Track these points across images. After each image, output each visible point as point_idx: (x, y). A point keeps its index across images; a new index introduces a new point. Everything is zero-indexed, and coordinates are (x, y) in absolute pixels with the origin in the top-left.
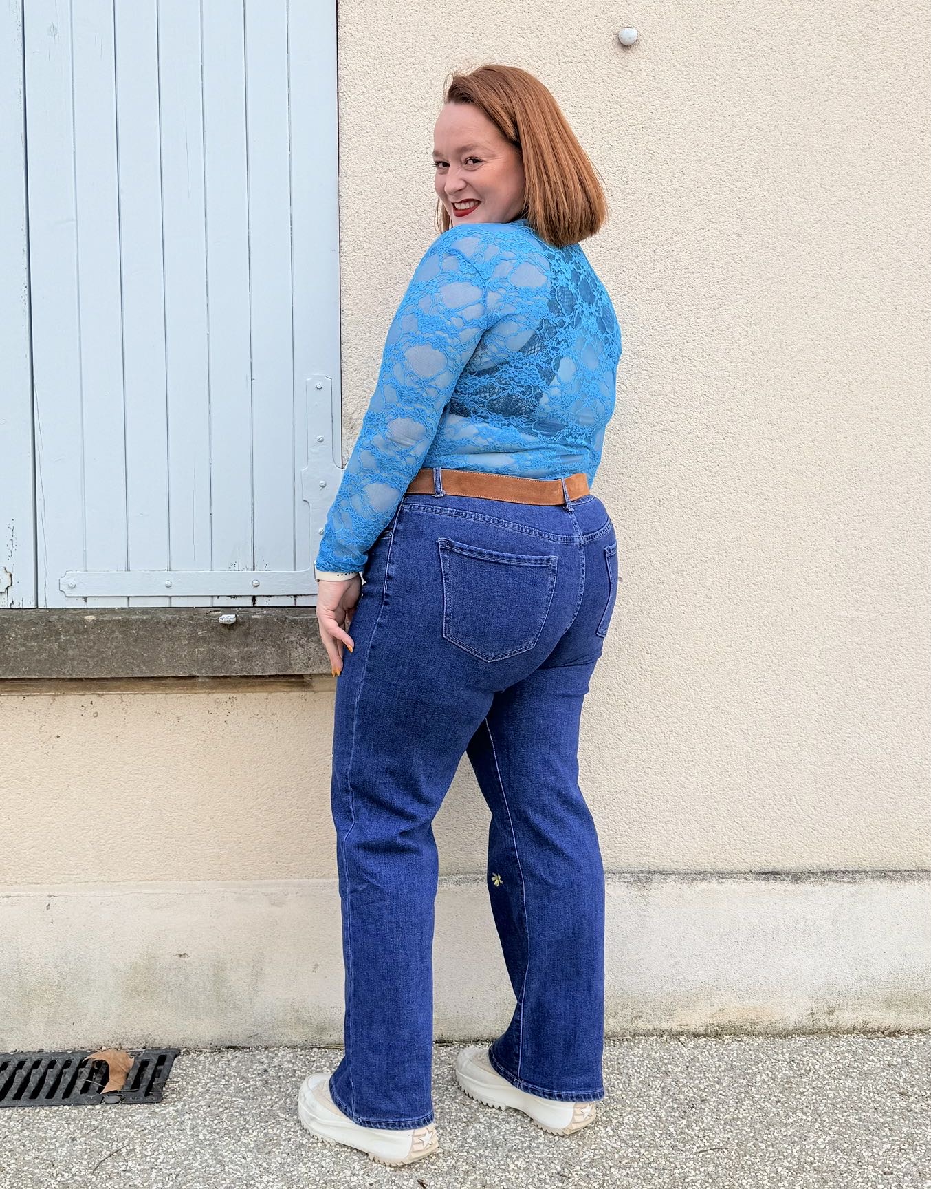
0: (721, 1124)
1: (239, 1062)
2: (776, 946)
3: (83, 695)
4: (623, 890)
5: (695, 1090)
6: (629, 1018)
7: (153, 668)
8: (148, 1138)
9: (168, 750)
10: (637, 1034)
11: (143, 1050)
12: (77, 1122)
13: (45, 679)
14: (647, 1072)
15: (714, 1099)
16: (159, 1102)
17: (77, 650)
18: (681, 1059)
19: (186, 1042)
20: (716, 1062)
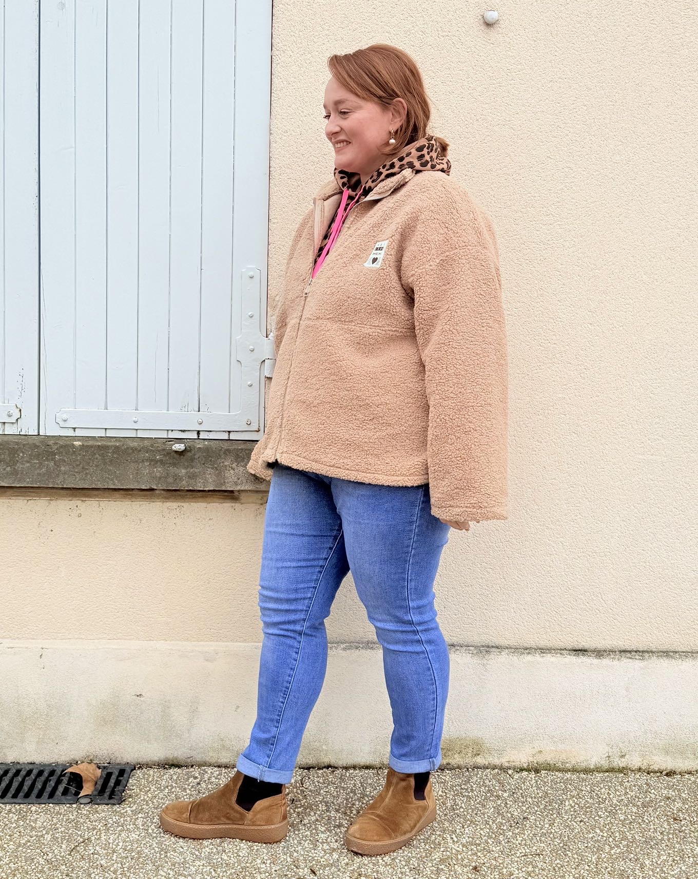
0: (538, 836)
1: (179, 776)
2: (582, 705)
3: (71, 500)
4: (468, 659)
5: (519, 810)
6: (469, 755)
7: (123, 482)
8: (111, 830)
9: (132, 543)
10: (476, 767)
11: (108, 765)
12: (59, 816)
13: (43, 487)
14: (483, 795)
15: (533, 817)
16: (119, 804)
17: (67, 467)
18: (508, 787)
19: (140, 760)
20: (535, 790)
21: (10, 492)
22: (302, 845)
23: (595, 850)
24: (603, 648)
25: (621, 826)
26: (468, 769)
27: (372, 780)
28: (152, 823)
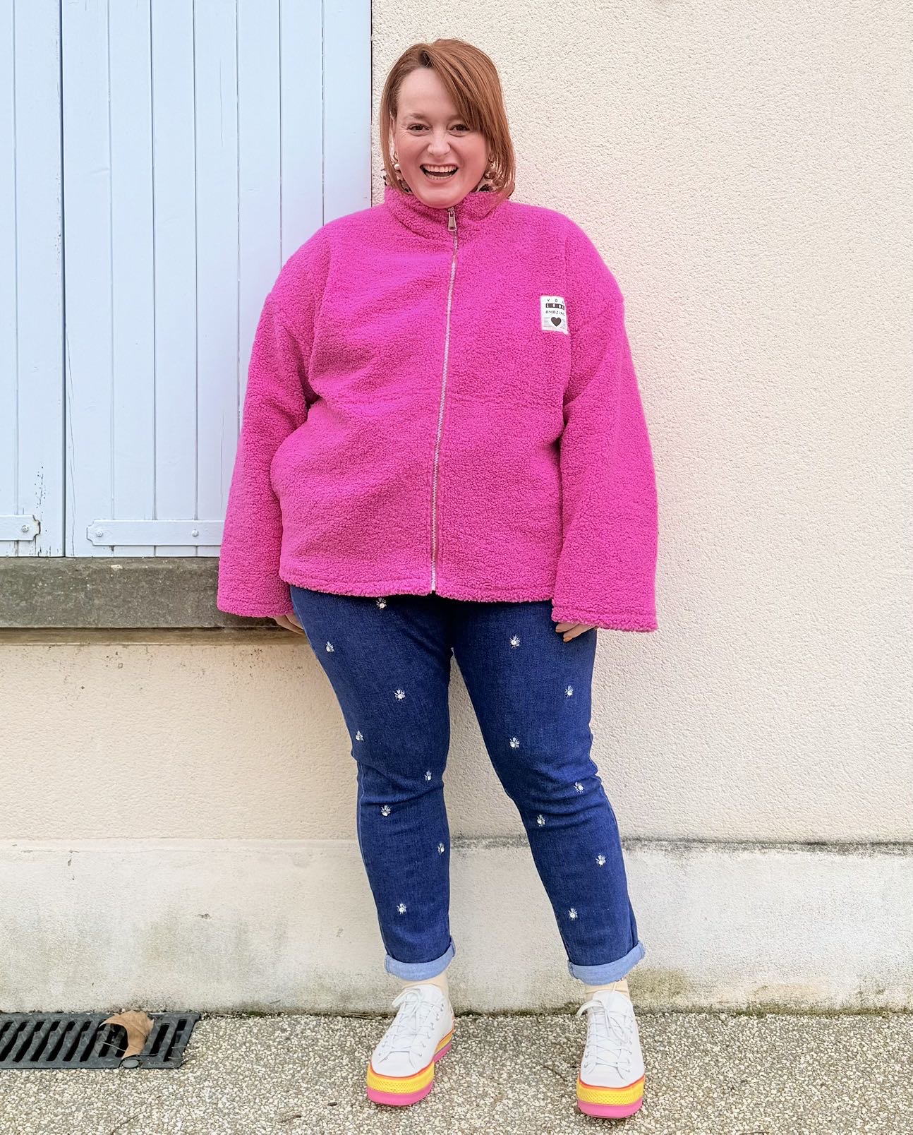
0: (761, 1107)
1: (261, 1028)
2: (822, 920)
3: (109, 645)
4: (660, 858)
5: (735, 1070)
6: (667, 994)
7: (179, 618)
8: (166, 1105)
9: (193, 702)
10: (675, 1011)
11: (163, 1013)
12: (95, 1086)
13: (70, 628)
14: (684, 1050)
15: (755, 1080)
16: (178, 1068)
17: (103, 599)
18: (721, 1038)
19: (209, 1007)
20: (758, 1042)
21: (25, 636)
22: (430, 1123)
23: (842, 1125)
24: (848, 840)
25: (878, 1090)
26: (664, 1014)
27: (529, 1032)
28: (223, 1094)
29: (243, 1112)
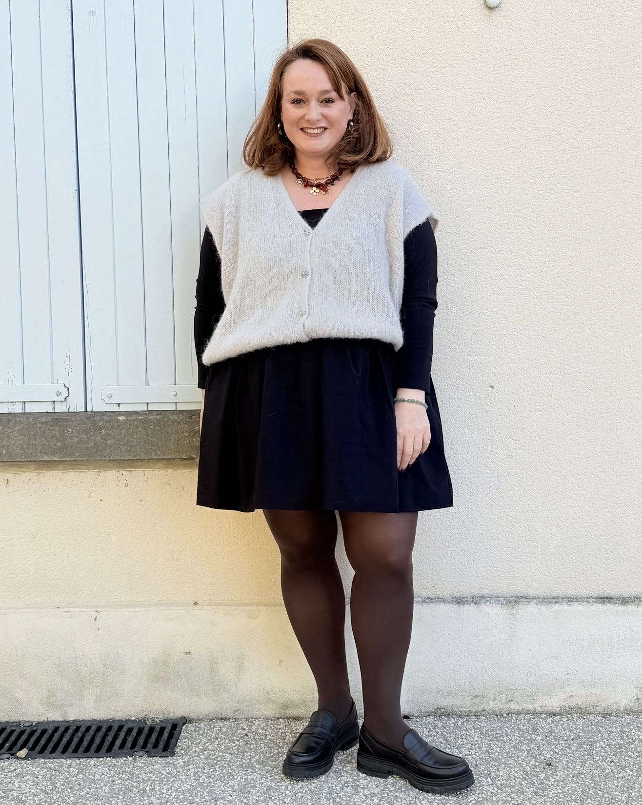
0: (570, 777)
1: (227, 729)
2: (611, 650)
3: (118, 471)
4: (498, 609)
5: (551, 752)
6: (504, 701)
7: (165, 452)
8: (164, 781)
10: (511, 713)
12: (116, 769)
13: (91, 460)
14: (517, 739)
16: (172, 756)
17: (113, 440)
18: (542, 731)
19: (191, 714)
20: (568, 733)
21: (61, 466)
24: (628, 595)
28: (203, 773)
29: (217, 785)
